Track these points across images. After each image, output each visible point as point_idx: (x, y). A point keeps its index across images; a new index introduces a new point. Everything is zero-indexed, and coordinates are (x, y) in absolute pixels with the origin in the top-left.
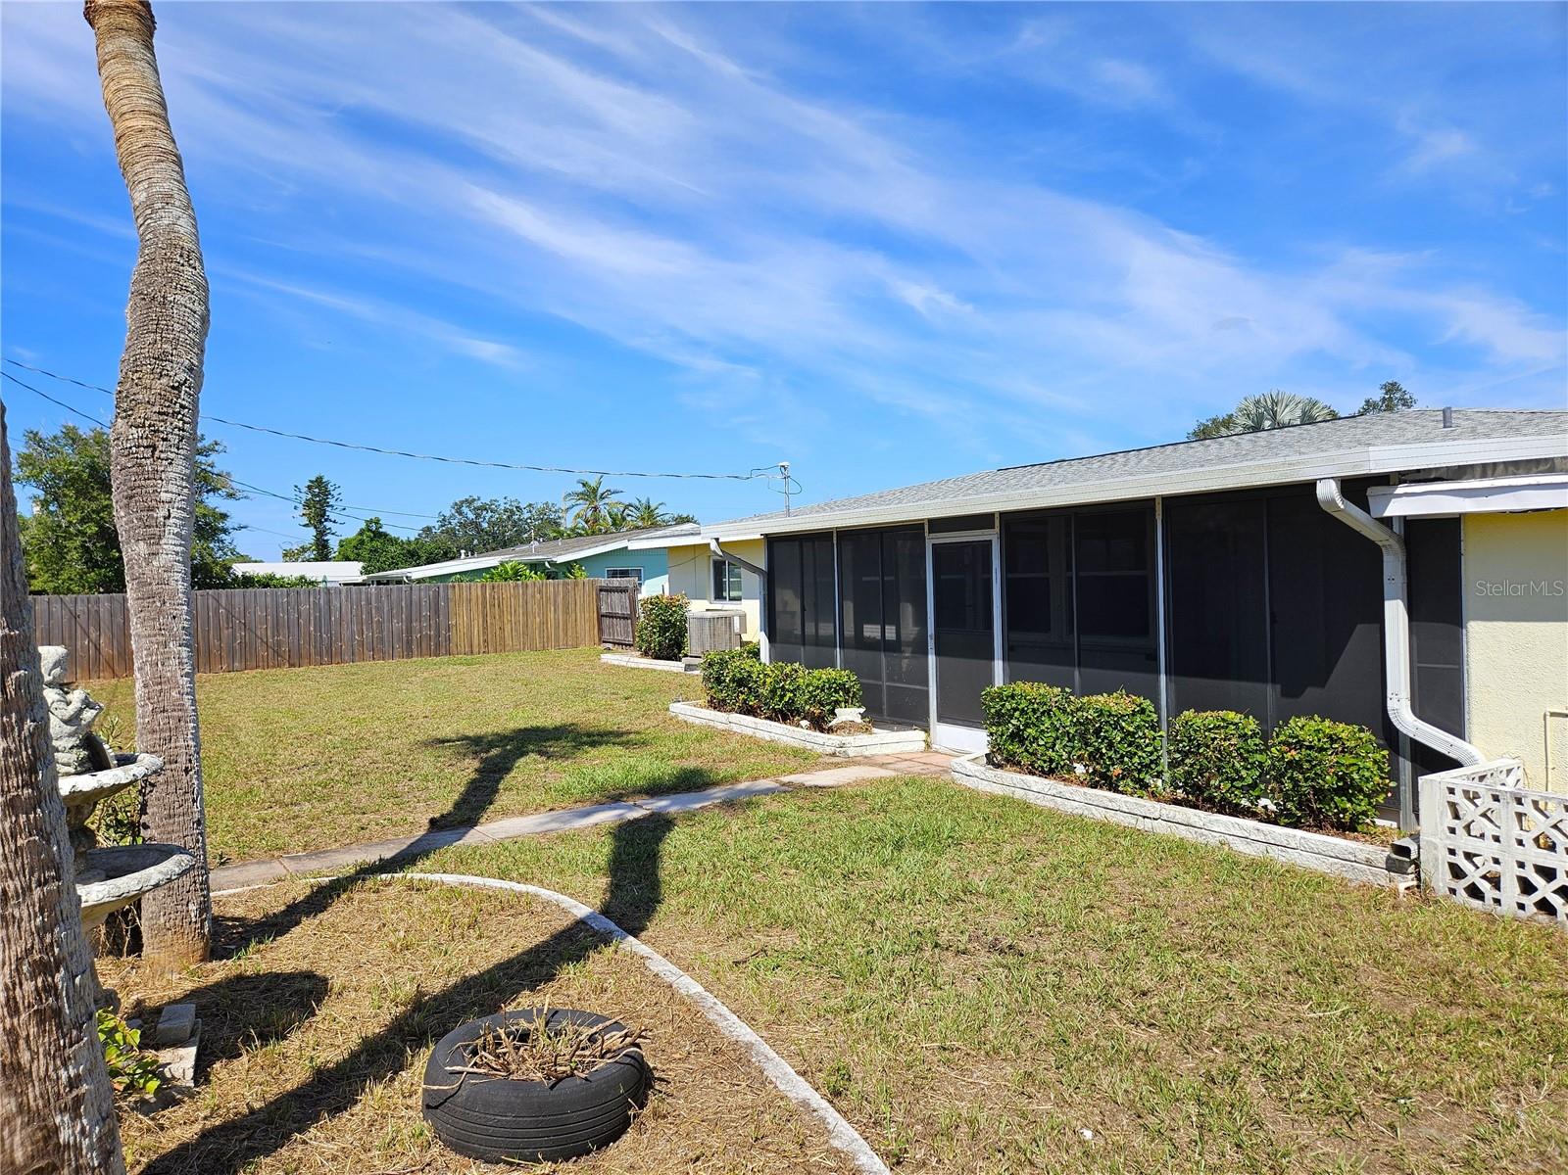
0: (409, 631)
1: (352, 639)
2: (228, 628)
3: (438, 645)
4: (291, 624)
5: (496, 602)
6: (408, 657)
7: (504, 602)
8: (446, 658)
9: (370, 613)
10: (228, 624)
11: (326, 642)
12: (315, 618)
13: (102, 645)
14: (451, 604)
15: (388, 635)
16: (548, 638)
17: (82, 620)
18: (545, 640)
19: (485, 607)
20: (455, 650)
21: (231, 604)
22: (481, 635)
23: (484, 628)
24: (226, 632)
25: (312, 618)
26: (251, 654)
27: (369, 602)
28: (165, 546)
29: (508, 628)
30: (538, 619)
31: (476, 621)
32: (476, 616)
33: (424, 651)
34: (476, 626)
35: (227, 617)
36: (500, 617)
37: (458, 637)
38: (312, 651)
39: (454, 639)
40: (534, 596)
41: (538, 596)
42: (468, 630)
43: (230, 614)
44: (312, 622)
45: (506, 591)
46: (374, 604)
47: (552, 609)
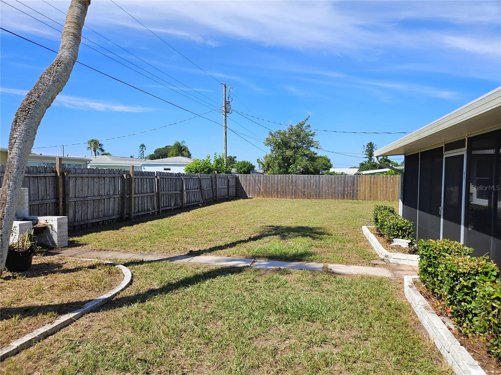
0: (344, 191)
1: (326, 192)
2: (291, 186)
3: (353, 196)
4: (308, 186)
5: (375, 182)
6: (343, 199)
7: (378, 183)
8: (356, 201)
9: (331, 184)
10: (291, 185)
11: (318, 192)
12: (315, 184)
13: (261, 188)
14: (359, 183)
15: (337, 191)
16: (395, 197)
17: (257, 181)
18: (394, 197)
19: (371, 184)
20: (359, 198)
21: (292, 179)
22: (369, 194)
23: (370, 192)
24: (291, 187)
25: (314, 184)
26: (297, 194)
27: (331, 181)
28: (13, 151)
29: (379, 192)
30: (391, 190)
31: (367, 189)
32: (367, 187)
33: (348, 198)
34: (367, 190)
35: (291, 183)
36: (376, 188)
37: (361, 194)
38: (314, 195)
39: (359, 195)
40: (390, 181)
41: (392, 181)
42: (364, 192)
43: (292, 182)
44: (314, 186)
45: (379, 179)
46: (333, 181)
47: (397, 186)
